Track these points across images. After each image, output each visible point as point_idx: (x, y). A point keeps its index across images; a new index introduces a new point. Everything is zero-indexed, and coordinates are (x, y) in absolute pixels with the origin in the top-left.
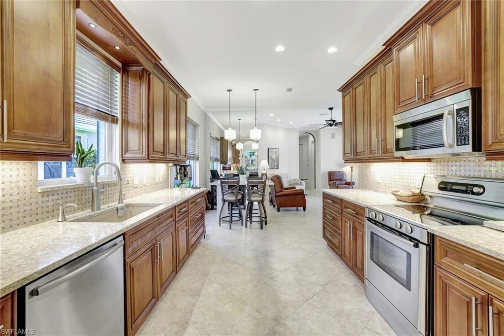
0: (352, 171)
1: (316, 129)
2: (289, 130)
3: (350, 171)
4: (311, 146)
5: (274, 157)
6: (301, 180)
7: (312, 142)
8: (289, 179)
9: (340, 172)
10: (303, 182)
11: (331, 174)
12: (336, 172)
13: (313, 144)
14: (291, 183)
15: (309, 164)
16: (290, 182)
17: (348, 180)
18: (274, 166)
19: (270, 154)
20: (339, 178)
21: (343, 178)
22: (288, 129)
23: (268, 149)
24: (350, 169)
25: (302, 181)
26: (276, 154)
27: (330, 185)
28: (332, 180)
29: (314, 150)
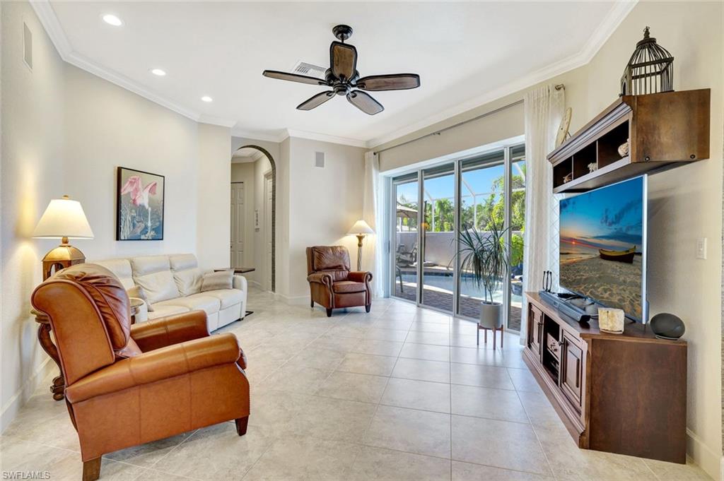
0: (360, 245)
1: (277, 140)
2: (202, 128)
3: (358, 247)
4: (264, 185)
5: (144, 199)
6: (236, 272)
7: (267, 176)
8: (197, 272)
9: (336, 247)
10: (242, 279)
11: (316, 254)
12: (325, 249)
13: (270, 182)
14: (205, 283)
15: (257, 230)
16: (200, 278)
17: (354, 270)
18: (145, 231)
19: (126, 189)
20: (335, 265)
21: (342, 264)
22: (200, 124)
23: (119, 170)
24: (357, 241)
25: (238, 276)
26: (152, 191)
27: (311, 283)
28: (319, 270)
29: (270, 195)
